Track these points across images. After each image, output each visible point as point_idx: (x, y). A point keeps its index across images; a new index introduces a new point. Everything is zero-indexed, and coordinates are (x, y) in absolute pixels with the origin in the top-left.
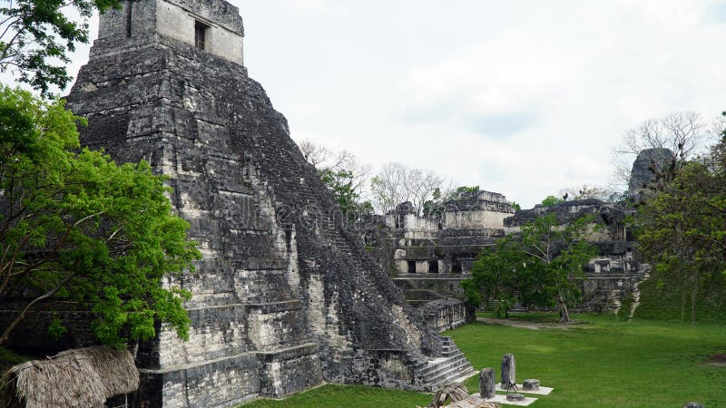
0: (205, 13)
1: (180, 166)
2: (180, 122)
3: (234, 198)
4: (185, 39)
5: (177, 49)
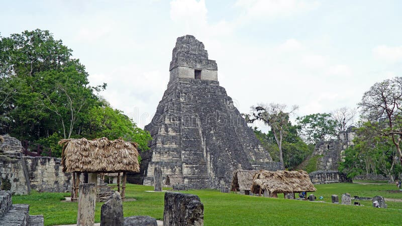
0: (199, 67)
1: (171, 120)
2: (176, 106)
3: (189, 129)
4: (190, 77)
5: (186, 81)
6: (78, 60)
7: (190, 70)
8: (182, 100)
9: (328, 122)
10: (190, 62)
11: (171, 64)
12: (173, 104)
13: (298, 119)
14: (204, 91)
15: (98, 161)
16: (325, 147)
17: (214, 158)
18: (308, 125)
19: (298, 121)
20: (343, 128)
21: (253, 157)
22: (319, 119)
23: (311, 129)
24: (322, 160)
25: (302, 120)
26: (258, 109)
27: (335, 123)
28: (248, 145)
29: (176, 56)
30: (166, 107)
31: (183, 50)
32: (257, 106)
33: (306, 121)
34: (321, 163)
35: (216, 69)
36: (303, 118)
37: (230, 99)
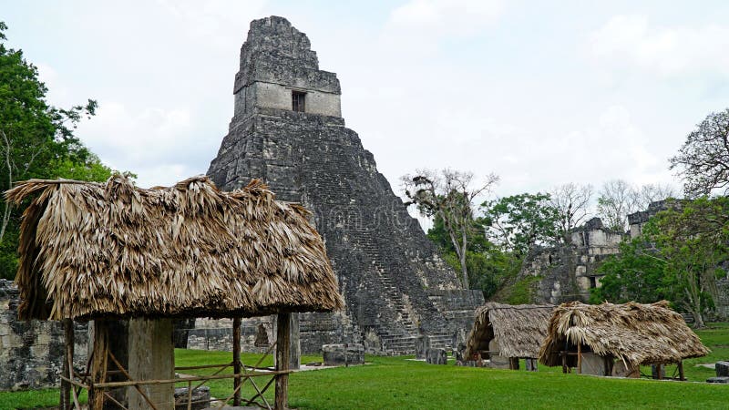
0: (300, 84)
2: (254, 167)
4: (283, 106)
5: (274, 115)
6: (20, 53)
7: (281, 90)
8: (267, 154)
9: (544, 212)
10: (282, 73)
11: (238, 78)
12: (249, 163)
13: (484, 205)
14: (314, 137)
15: (190, 268)
16: (544, 260)
17: (348, 282)
18: (505, 217)
19: (485, 209)
20: (567, 224)
21: (424, 280)
22: (527, 204)
23: (510, 226)
24: (541, 285)
25: (491, 208)
26: (417, 180)
27: (556, 212)
28: (412, 253)
29: (248, 61)
30: (231, 172)
31: (264, 47)
32: (416, 175)
33: (502, 208)
34: (539, 292)
35: (338, 92)
36: (495, 204)
37: (369, 156)
